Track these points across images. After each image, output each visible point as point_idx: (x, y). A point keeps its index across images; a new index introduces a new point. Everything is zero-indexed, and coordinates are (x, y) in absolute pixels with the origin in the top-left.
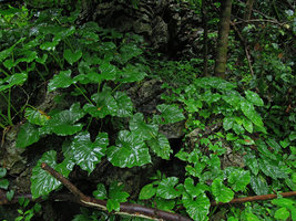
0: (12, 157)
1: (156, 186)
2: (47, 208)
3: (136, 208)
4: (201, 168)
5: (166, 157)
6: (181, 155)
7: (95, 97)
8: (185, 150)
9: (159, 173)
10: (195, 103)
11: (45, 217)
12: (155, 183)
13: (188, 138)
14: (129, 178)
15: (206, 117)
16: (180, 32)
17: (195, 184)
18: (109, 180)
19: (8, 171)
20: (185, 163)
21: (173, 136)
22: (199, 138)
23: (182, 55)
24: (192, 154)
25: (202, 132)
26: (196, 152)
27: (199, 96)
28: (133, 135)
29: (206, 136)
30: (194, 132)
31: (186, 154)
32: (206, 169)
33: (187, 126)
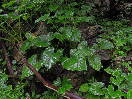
0: (20, 56)
1: (89, 85)
2: (32, 83)
3: (74, 96)
4: (120, 81)
5: (98, 69)
6: (108, 70)
7: (61, 29)
8: (111, 68)
9: (93, 78)
10: (121, 41)
11: (31, 88)
12: (90, 83)
13: (114, 61)
14: (75, 78)
15: (128, 50)
16: (117, 6)
17: (115, 90)
18: (64, 76)
19: (17, 62)
20: (110, 76)
21: (105, 59)
22: (122, 62)
23: (116, 18)
24: (116, 71)
25: (124, 58)
26: (118, 70)
27: (125, 38)
28: (79, 52)
29: (127, 62)
30: (119, 58)
31: (111, 70)
32: (123, 82)
33: (114, 54)
